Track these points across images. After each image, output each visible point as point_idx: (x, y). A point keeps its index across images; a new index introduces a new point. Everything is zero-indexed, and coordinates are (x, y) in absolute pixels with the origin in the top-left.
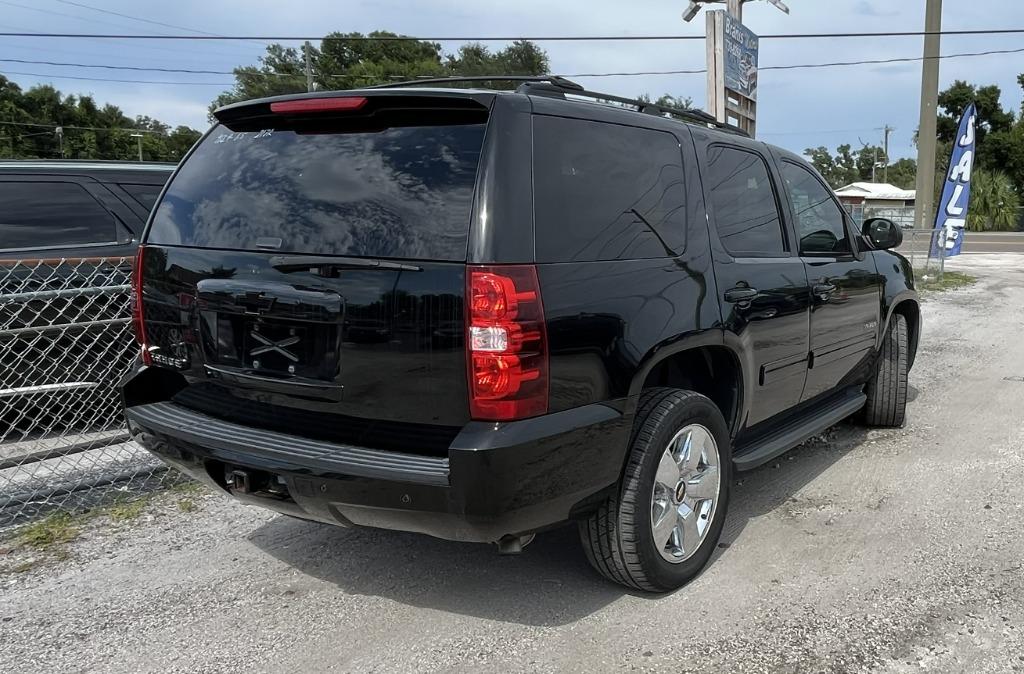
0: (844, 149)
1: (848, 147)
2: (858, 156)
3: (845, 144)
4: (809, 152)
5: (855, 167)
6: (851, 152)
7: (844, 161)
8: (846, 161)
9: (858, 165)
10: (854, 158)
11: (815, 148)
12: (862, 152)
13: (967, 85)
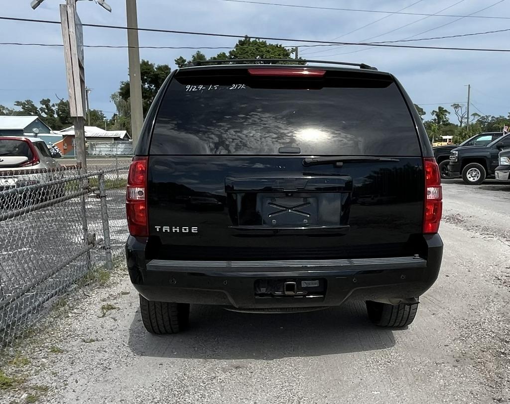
0: (46, 102)
1: (49, 101)
2: (56, 107)
3: (46, 99)
4: (18, 104)
5: (56, 116)
6: (51, 104)
7: (46, 111)
8: (48, 110)
9: (58, 114)
10: (54, 108)
11: (23, 101)
12: (59, 105)
13: (150, 63)
